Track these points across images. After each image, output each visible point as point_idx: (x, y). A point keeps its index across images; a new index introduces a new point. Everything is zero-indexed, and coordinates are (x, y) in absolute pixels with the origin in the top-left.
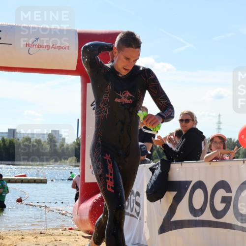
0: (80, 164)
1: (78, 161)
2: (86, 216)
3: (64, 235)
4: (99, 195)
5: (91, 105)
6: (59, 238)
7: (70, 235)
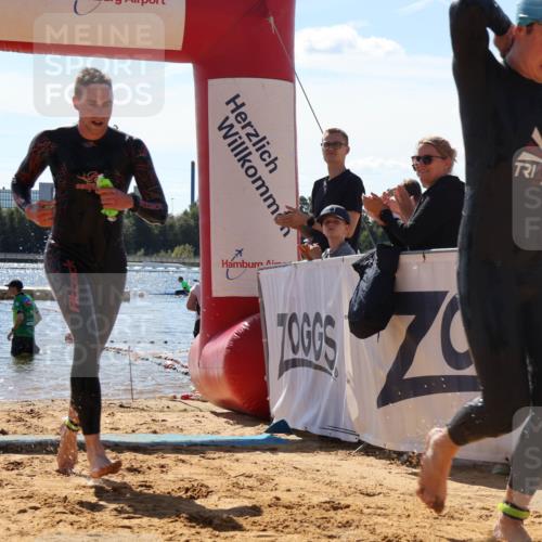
0: (199, 260)
1: (196, 254)
2: (218, 369)
3: (174, 411)
4: (245, 325)
5: (220, 128)
6: (160, 416)
7: (185, 410)
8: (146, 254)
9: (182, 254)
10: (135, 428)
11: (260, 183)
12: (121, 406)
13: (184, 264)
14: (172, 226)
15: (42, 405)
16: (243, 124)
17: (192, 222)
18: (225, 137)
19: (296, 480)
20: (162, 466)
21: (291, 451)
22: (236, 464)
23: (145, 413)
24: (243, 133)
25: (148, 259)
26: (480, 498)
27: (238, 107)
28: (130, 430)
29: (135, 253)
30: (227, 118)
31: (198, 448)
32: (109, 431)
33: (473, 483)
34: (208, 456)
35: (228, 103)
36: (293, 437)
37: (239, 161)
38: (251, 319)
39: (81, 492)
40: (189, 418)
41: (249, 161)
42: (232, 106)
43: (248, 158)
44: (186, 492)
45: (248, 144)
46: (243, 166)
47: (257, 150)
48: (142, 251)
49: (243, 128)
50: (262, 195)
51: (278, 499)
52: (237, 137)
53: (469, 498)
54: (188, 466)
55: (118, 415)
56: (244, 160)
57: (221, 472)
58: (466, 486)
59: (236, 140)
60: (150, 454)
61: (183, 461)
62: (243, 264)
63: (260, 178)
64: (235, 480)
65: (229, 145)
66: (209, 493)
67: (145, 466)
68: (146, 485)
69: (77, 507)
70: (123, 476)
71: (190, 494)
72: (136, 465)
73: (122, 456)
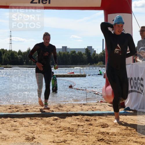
0: (105, 66)
1: (104, 64)
2: (110, 93)
3: (98, 105)
6: (94, 107)
7: (101, 105)
8: (91, 64)
9: (100, 64)
10: (88, 110)
12: (84, 104)
13: (100, 67)
14: (97, 57)
15: (63, 104)
17: (103, 55)
19: (132, 123)
20: (95, 119)
21: (131, 115)
23: (90, 106)
25: (91, 66)
28: (86, 110)
29: (87, 64)
32: (80, 110)
34: (108, 117)
35: (113, 21)
36: (131, 112)
39: (73, 126)
40: (102, 107)
48: (89, 64)
51: (127, 128)
55: (83, 106)
57: (111, 121)
60: (92, 116)
61: (101, 118)
66: (108, 126)
67: (90, 119)
68: (91, 125)
69: (72, 130)
70: (85, 122)
71: (103, 126)
72: (88, 119)
73: (84, 117)
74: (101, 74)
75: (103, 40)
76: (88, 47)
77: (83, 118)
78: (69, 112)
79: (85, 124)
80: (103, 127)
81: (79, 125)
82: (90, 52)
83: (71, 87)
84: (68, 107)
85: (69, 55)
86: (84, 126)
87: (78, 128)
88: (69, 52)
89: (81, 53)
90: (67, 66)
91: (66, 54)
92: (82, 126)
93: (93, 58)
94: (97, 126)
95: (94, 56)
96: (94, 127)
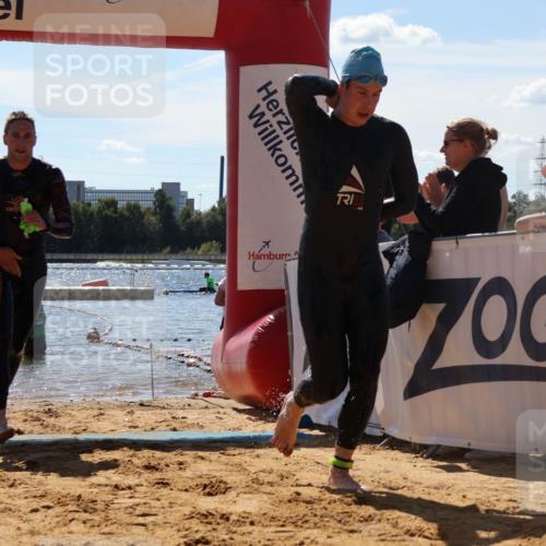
0: (226, 257)
1: (223, 250)
2: (241, 364)
3: (194, 409)
4: (270, 318)
5: (251, 117)
6: (181, 414)
7: (207, 407)
8: (173, 252)
9: (209, 250)
10: (154, 425)
11: (290, 172)
12: (141, 405)
13: (210, 261)
14: (199, 223)
15: (60, 405)
16: (275, 111)
17: (220, 218)
18: (256, 125)
19: (318, 475)
20: (181, 463)
21: (314, 446)
22: (256, 460)
23: (164, 411)
24: (274, 121)
25: (173, 257)
26: (507, 490)
27: (270, 94)
28: (148, 428)
29: (161, 251)
30: (258, 106)
31: (219, 444)
32: (127, 429)
33: (501, 475)
34: (228, 452)
35: (259, 91)
36: (316, 432)
37: (269, 149)
38: (277, 312)
39: (95, 490)
40: (210, 415)
41: (280, 150)
42: (264, 93)
43: (279, 147)
44: (204, 488)
45: (279, 132)
46: (273, 155)
47: (288, 138)
48: (168, 249)
49: (274, 115)
50: (292, 184)
51: (298, 494)
52: (267, 125)
53: (497, 490)
54: (207, 463)
55: (138, 413)
56: (274, 149)
57: (241, 468)
58: (493, 478)
59: (266, 129)
60: (168, 451)
61: (202, 458)
62: (270, 256)
63: (290, 167)
64: (255, 476)
65: (260, 134)
66: (227, 489)
67: (163, 463)
68: (162, 483)
69: (91, 505)
70: (140, 474)
71: (207, 490)
72: (154, 463)
73: (140, 454)
74: (209, 289)
75: (222, 158)
76: (163, 184)
77: (135, 460)
78: (83, 437)
79: (142, 480)
80: (210, 494)
81: (116, 487)
82: (172, 203)
83: (94, 338)
84: (80, 416)
85: (92, 214)
86: (138, 489)
87: (112, 497)
88: (93, 203)
89: (137, 207)
90: (83, 256)
91: (81, 209)
92: (130, 488)
93: (183, 228)
94: (186, 490)
95: (188, 221)
96: (175, 493)
